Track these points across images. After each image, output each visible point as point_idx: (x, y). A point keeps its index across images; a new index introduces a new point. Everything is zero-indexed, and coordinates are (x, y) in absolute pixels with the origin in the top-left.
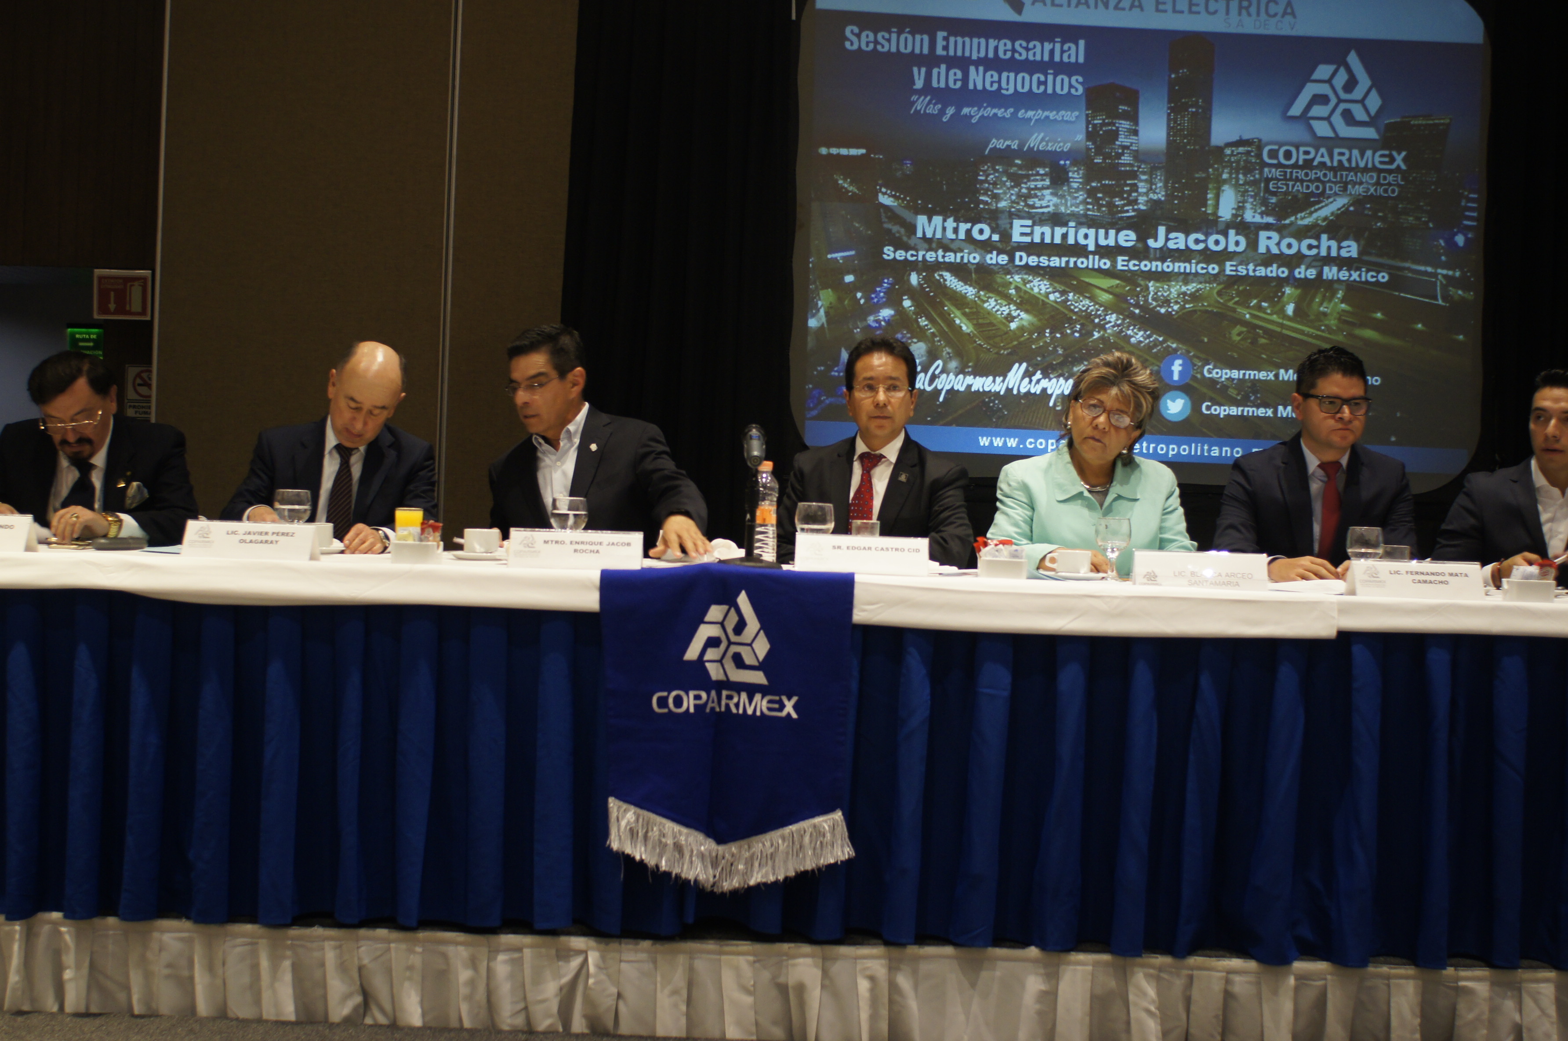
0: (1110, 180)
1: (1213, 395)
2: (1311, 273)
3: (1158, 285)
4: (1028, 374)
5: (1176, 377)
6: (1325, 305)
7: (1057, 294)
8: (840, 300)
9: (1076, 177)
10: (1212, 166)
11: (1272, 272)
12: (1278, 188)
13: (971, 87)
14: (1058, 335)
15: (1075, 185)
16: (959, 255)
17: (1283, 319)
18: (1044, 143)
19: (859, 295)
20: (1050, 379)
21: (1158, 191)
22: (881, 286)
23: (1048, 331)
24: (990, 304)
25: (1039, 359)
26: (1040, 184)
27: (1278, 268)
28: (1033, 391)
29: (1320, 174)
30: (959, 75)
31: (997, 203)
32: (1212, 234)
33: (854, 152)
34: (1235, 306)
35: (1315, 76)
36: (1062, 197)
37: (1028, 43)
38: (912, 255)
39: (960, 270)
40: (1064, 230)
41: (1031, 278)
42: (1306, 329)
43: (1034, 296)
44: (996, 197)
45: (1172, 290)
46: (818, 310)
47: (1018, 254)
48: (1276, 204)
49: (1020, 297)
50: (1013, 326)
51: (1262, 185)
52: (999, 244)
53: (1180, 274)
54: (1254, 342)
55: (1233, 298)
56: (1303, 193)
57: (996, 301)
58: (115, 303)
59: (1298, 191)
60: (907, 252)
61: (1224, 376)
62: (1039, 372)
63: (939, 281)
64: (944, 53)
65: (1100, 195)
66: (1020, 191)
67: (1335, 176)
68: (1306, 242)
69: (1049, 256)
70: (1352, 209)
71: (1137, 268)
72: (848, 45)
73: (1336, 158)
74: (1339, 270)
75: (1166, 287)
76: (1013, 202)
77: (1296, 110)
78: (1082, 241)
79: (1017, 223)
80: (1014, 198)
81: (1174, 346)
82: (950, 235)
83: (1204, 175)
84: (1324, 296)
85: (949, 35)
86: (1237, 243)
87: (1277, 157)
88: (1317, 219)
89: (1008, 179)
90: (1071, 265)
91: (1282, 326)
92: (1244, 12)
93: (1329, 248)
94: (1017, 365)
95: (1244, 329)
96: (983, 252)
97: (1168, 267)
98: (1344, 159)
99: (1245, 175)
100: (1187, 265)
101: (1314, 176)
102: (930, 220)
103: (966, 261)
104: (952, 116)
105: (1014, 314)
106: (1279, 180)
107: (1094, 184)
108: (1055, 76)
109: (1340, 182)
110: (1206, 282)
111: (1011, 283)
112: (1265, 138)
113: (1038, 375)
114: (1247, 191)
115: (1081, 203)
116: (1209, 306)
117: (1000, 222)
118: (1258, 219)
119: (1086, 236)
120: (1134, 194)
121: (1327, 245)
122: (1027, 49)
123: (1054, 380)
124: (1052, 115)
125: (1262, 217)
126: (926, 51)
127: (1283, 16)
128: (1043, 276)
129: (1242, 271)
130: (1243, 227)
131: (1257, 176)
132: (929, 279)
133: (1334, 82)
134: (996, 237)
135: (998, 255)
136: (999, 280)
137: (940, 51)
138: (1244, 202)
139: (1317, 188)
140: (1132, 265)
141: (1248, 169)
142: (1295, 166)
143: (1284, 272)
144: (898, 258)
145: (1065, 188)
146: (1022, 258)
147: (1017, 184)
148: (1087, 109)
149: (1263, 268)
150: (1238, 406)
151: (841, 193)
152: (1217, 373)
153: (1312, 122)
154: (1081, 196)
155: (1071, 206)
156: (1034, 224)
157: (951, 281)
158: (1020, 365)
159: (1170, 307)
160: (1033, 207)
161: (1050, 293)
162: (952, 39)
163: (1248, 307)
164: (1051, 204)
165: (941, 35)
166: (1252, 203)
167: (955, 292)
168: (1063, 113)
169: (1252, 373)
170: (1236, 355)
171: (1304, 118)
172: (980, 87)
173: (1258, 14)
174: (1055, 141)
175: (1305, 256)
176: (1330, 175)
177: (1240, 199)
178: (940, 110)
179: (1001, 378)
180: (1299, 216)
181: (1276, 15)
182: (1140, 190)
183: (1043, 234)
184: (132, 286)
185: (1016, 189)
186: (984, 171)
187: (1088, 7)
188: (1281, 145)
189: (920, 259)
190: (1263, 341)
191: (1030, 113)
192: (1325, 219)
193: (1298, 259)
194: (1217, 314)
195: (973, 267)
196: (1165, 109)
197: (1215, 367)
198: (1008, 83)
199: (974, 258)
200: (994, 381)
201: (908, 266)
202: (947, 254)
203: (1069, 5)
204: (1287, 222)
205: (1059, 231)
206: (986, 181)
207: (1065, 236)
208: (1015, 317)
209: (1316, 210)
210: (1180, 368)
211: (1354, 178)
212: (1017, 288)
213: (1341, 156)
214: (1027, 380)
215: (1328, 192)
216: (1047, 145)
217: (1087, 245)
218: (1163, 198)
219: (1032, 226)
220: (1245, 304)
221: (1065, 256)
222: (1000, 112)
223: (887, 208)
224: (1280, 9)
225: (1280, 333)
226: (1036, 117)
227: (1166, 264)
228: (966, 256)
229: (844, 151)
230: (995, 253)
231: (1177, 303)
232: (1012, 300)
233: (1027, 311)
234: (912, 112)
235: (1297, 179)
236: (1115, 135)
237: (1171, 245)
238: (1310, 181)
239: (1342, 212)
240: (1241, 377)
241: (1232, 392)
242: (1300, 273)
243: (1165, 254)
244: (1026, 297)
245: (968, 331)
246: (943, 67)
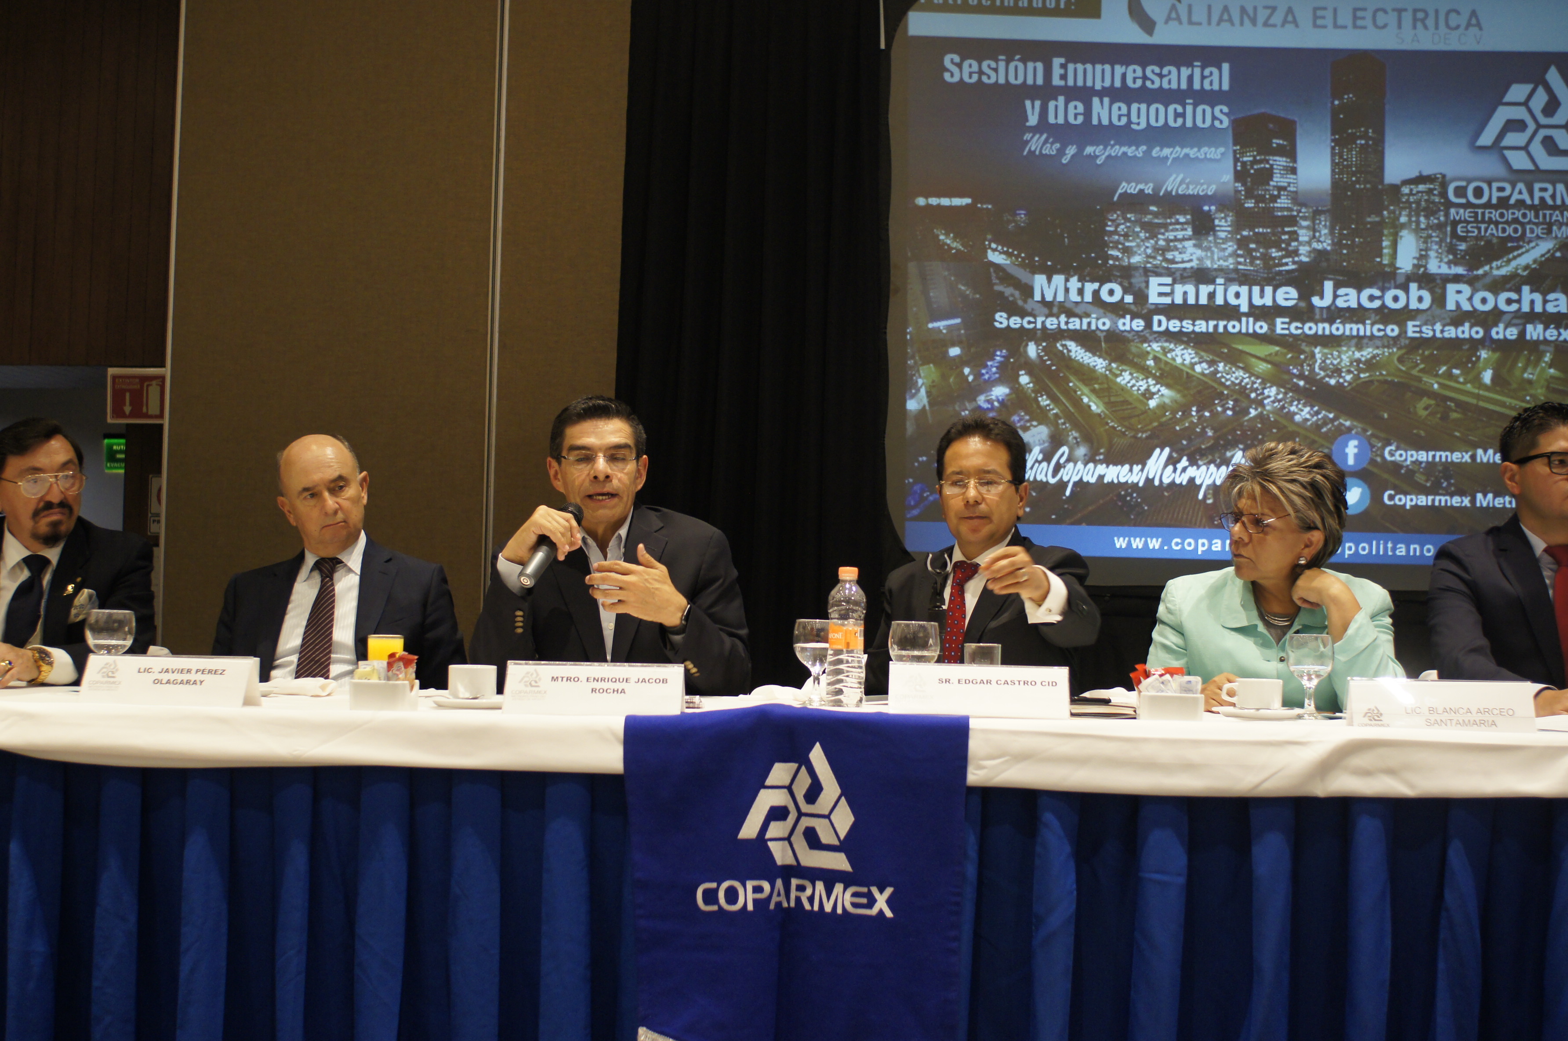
0: (1263, 227)
1: (1397, 482)
2: (1512, 333)
3: (1326, 351)
4: (1172, 461)
5: (1351, 461)
6: (1530, 370)
7: (1204, 365)
8: (944, 377)
9: (1223, 224)
10: (1387, 209)
11: (1463, 332)
12: (1468, 232)
13: (1095, 122)
14: (1207, 414)
15: (1222, 235)
16: (1085, 321)
17: (1479, 388)
18: (1184, 186)
19: (967, 371)
20: (1199, 467)
21: (1322, 239)
22: (993, 359)
23: (1194, 409)
24: (1125, 378)
25: (1185, 442)
26: (1180, 235)
27: (1471, 327)
28: (1178, 481)
29: (1519, 214)
30: (1081, 108)
31: (1129, 258)
32: (1389, 289)
33: (957, 202)
34: (1421, 375)
35: (1508, 98)
36: (1208, 249)
37: (1161, 68)
38: (1029, 322)
39: (1086, 339)
40: (1211, 288)
41: (1172, 346)
42: (1508, 401)
43: (1176, 367)
44: (1127, 251)
45: (1344, 357)
46: (918, 390)
47: (1156, 318)
48: (1466, 252)
49: (1160, 369)
50: (1152, 403)
51: (1449, 229)
52: (1133, 307)
53: (1351, 337)
54: (1445, 417)
55: (1418, 365)
56: (1498, 237)
57: (1131, 374)
58: (131, 404)
59: (1493, 235)
60: (1022, 318)
61: (1409, 459)
62: (1185, 458)
63: (1062, 352)
64: (1062, 83)
65: (1253, 246)
66: (1156, 243)
67: (1537, 217)
68: (1504, 296)
69: (1194, 320)
70: (1558, 254)
71: (1299, 332)
72: (947, 76)
73: (1537, 194)
74: (1546, 328)
75: (1335, 353)
76: (1148, 256)
77: (1487, 138)
78: (1233, 301)
79: (1154, 281)
80: (1149, 251)
81: (1348, 423)
82: (1074, 297)
83: (1377, 219)
84: (1528, 360)
85: (1067, 62)
86: (1420, 299)
87: (1464, 195)
88: (1517, 269)
89: (1142, 229)
90: (1221, 329)
91: (1478, 397)
92: (1419, 25)
93: (1532, 302)
94: (1158, 450)
95: (1432, 402)
96: (1113, 316)
97: (1338, 329)
98: (1547, 195)
99: (1427, 217)
100: (1361, 326)
101: (1510, 217)
102: (1049, 280)
103: (1093, 327)
104: (1073, 156)
105: (1154, 389)
106: (1468, 222)
107: (1245, 233)
108: (1195, 106)
109: (1542, 224)
110: (1384, 347)
111: (1148, 353)
112: (1450, 174)
113: (1184, 462)
114: (1430, 236)
115: (1230, 255)
116: (1388, 375)
117: (1133, 280)
118: (1445, 270)
119: (1237, 295)
120: (1294, 244)
121: (1529, 298)
122: (1161, 76)
123: (1204, 468)
124: (1192, 152)
125: (1450, 268)
126: (1040, 81)
127: (1467, 28)
128: (1187, 344)
129: (1428, 332)
130: (1426, 280)
131: (1442, 219)
132: (1050, 351)
133: (1531, 104)
134: (1129, 299)
135: (1132, 320)
136: (1134, 350)
137: (1057, 81)
138: (1427, 250)
139: (1516, 230)
140: (1294, 328)
141: (1430, 212)
142: (1488, 205)
143: (1478, 333)
144: (1012, 326)
145: (1211, 238)
146: (1160, 323)
147: (1153, 236)
148: (1235, 144)
149: (1452, 329)
150: (1427, 495)
151: (943, 252)
152: (1401, 455)
153: (1507, 153)
154: (1231, 247)
155: (1219, 259)
156: (1175, 282)
157: (1077, 352)
158: (1162, 450)
159: (1340, 377)
160: (1173, 262)
161: (1196, 364)
162: (1071, 67)
163: (1437, 375)
164: (1194, 257)
165: (1057, 62)
166: (1437, 252)
167: (1081, 365)
168: (1205, 149)
169: (1444, 454)
170: (1422, 433)
171: (1497, 147)
172: (1105, 122)
173: (1437, 28)
174: (1197, 183)
175: (1504, 313)
176: (1531, 215)
177: (1422, 246)
178: (1058, 150)
179: (1140, 467)
180: (1494, 264)
181: (1458, 27)
182: (1301, 239)
183: (1185, 293)
184: (148, 386)
185: (1152, 242)
186: (1113, 221)
187: (1233, 24)
188: (1469, 181)
189: (1039, 326)
190: (1454, 415)
191: (1166, 151)
192: (1527, 267)
193: (1496, 315)
194: (1399, 383)
195: (1102, 335)
196: (1329, 141)
197: (1398, 448)
198: (1139, 117)
199: (1103, 324)
200: (1131, 470)
201: (1025, 335)
202: (1071, 320)
203: (1209, 23)
204: (1480, 272)
205: (1205, 290)
206: (1115, 232)
207: (1212, 296)
208: (1154, 394)
209: (1515, 258)
210: (1356, 450)
211: (1560, 218)
212: (1155, 359)
213: (1542, 191)
214: (1170, 468)
215: (1528, 235)
216: (1188, 188)
217: (1239, 306)
218: (1329, 248)
219: (1172, 285)
220: (1431, 371)
221: (1213, 319)
222: (1130, 151)
223: (998, 267)
224: (1463, 20)
225: (1477, 406)
226: (1174, 156)
227: (1334, 326)
228: (1094, 322)
229: (945, 202)
230: (1128, 317)
231: (1349, 372)
232: (1150, 373)
233: (1168, 386)
234: (1025, 153)
235: (1491, 221)
236: (1268, 174)
237: (1341, 303)
238: (1507, 222)
239: (1547, 259)
240: (1430, 459)
241: (1420, 478)
242: (1497, 333)
243: (1333, 314)
244: (1167, 369)
245: (1099, 411)
246: (1061, 99)
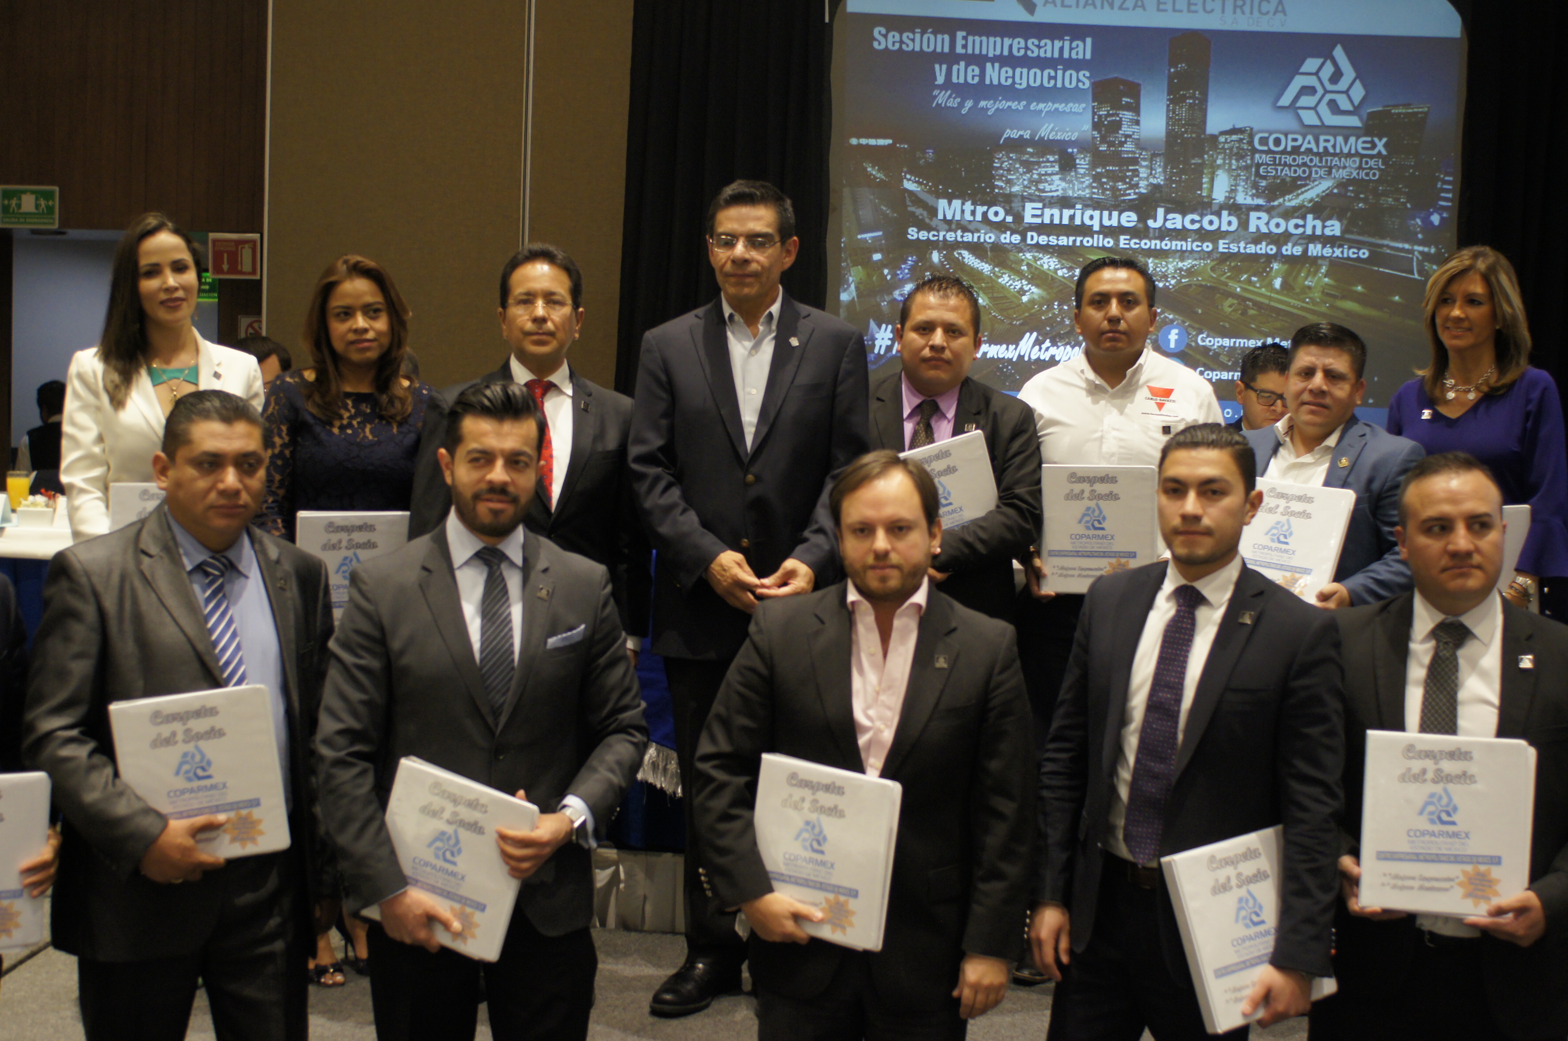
0: (1113, 166)
1: (1206, 361)
2: (1298, 251)
3: (1156, 261)
4: (1038, 343)
5: (1172, 345)
6: (1309, 279)
7: (1065, 270)
8: (869, 276)
9: (1083, 162)
10: (1207, 153)
11: (1261, 249)
12: (1268, 172)
13: (988, 82)
14: (1066, 307)
15: (1082, 171)
16: (976, 235)
17: (1271, 292)
18: (1054, 133)
19: (886, 271)
20: (1058, 347)
21: (1157, 176)
22: (905, 263)
23: (1056, 303)
24: (1005, 279)
25: (1048, 329)
26: (1050, 170)
27: (1267, 246)
28: (1042, 358)
29: (1307, 159)
30: (977, 71)
31: (1010, 188)
32: (1206, 215)
33: (882, 142)
34: (1227, 281)
35: (1302, 70)
36: (1071, 182)
37: (1040, 41)
38: (934, 236)
39: (977, 249)
40: (1072, 212)
41: (1041, 255)
42: (1292, 301)
43: (1044, 272)
44: (1009, 182)
45: (1170, 266)
46: (849, 286)
47: (1029, 234)
48: (1266, 188)
49: (1032, 273)
50: (1025, 299)
51: (1253, 170)
52: (1012, 225)
53: (1177, 251)
54: (1244, 313)
55: (1225, 273)
56: (1291, 177)
57: (1009, 276)
58: (228, 263)
59: (1286, 175)
60: (929, 232)
61: (1216, 344)
62: (1048, 341)
63: (958, 258)
64: (963, 51)
65: (1104, 180)
66: (1031, 176)
67: (1321, 161)
68: (1293, 222)
69: (1058, 236)
70: (1335, 191)
71: (1137, 246)
72: (876, 44)
73: (1322, 144)
74: (1324, 247)
75: (1164, 263)
76: (1025, 187)
77: (1286, 100)
78: (1088, 222)
79: (1029, 206)
80: (1026, 183)
81: (1171, 317)
82: (968, 217)
83: (1200, 161)
84: (1309, 271)
85: (968, 34)
86: (1230, 223)
87: (1267, 144)
88: (1303, 201)
89: (1021, 165)
90: (1078, 244)
91: (1270, 298)
92: (1238, 11)
93: (1314, 227)
94: (1028, 334)
95: (1235, 302)
96: (997, 232)
97: (1166, 245)
98: (1329, 145)
99: (1237, 160)
100: (1184, 243)
101: (1301, 161)
102: (950, 203)
103: (982, 240)
104: (970, 109)
105: (1026, 288)
106: (1269, 165)
107: (1099, 170)
108: (1064, 71)
109: (1324, 167)
110: (1200, 259)
111: (1023, 260)
112: (1256, 127)
113: (1047, 343)
114: (1239, 175)
115: (1087, 187)
116: (1202, 280)
117: (1013, 205)
118: (1249, 201)
119: (1091, 218)
120: (1136, 179)
121: (1312, 224)
122: (1039, 47)
123: (1062, 348)
124: (1061, 107)
125: (1253, 199)
126: (946, 50)
127: (1275, 14)
128: (1052, 254)
129: (1234, 248)
130: (1235, 208)
131: (1249, 162)
132: (949, 258)
133: (1321, 74)
134: (1009, 219)
135: (1011, 235)
136: (1012, 258)
137: (959, 50)
138: (1236, 185)
139: (1304, 172)
140: (1134, 244)
141: (1240, 157)
142: (1284, 152)
143: (1272, 250)
144: (921, 238)
145: (1073, 174)
146: (1033, 238)
147: (1029, 171)
148: (1094, 101)
149: (1253, 246)
150: (1228, 371)
151: (869, 180)
152: (1210, 341)
153: (1300, 112)
154: (1088, 180)
155: (1079, 190)
156: (1044, 207)
157: (969, 259)
158: (1031, 334)
159: (1167, 281)
160: (1044, 191)
161: (1058, 269)
162: (970, 38)
163: (1240, 281)
164: (1060, 188)
165: (960, 34)
166: (1244, 187)
167: (972, 269)
168: (1070, 105)
169: (1242, 341)
170: (1227, 325)
171: (1293, 107)
172: (995, 82)
173: (1252, 13)
174: (1064, 131)
175: (1291, 235)
176: (1316, 160)
177: (1233, 183)
178: (959, 103)
179: (1014, 346)
180: (1287, 197)
181: (1267, 13)
182: (1141, 175)
183: (1052, 215)
184: (242, 248)
185: (1028, 175)
186: (999, 159)
187: (1095, 7)
188: (1271, 133)
189: (941, 238)
190: (1252, 312)
191: (1041, 106)
192: (1311, 200)
193: (1286, 237)
194: (1211, 286)
195: (988, 246)
196: (1165, 100)
197: (1208, 336)
198: (1021, 79)
199: (989, 237)
200: (1007, 349)
201: (930, 245)
202: (966, 234)
203: (1077, 6)
204: (1276, 203)
205: (1067, 213)
206: (1001, 168)
207: (1072, 218)
208: (1026, 291)
209: (1302, 193)
210: (1176, 337)
211: (1338, 163)
212: (1028, 265)
213: (1326, 142)
214: (1037, 347)
215: (1314, 175)
216: (1056, 135)
217: (1092, 226)
218: (1162, 183)
219: (1042, 209)
220: (1235, 278)
221: (1072, 235)
222: (1014, 105)
223: (911, 193)
224: (1271, 7)
225: (1268, 305)
226: (1047, 109)
227: (1164, 243)
228: (982, 236)
229: (872, 142)
230: (1008, 233)
231: (1174, 277)
232: (1024, 275)
233: (1037, 286)
234: (934, 105)
235: (1285, 164)
236: (1118, 125)
237: (1169, 225)
238: (1298, 165)
239: (1327, 195)
240: (1232, 345)
241: (1223, 359)
242: (1287, 250)
243: (1163, 233)
244: (1037, 273)
245: (984, 304)
246: (962, 64)
